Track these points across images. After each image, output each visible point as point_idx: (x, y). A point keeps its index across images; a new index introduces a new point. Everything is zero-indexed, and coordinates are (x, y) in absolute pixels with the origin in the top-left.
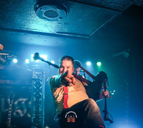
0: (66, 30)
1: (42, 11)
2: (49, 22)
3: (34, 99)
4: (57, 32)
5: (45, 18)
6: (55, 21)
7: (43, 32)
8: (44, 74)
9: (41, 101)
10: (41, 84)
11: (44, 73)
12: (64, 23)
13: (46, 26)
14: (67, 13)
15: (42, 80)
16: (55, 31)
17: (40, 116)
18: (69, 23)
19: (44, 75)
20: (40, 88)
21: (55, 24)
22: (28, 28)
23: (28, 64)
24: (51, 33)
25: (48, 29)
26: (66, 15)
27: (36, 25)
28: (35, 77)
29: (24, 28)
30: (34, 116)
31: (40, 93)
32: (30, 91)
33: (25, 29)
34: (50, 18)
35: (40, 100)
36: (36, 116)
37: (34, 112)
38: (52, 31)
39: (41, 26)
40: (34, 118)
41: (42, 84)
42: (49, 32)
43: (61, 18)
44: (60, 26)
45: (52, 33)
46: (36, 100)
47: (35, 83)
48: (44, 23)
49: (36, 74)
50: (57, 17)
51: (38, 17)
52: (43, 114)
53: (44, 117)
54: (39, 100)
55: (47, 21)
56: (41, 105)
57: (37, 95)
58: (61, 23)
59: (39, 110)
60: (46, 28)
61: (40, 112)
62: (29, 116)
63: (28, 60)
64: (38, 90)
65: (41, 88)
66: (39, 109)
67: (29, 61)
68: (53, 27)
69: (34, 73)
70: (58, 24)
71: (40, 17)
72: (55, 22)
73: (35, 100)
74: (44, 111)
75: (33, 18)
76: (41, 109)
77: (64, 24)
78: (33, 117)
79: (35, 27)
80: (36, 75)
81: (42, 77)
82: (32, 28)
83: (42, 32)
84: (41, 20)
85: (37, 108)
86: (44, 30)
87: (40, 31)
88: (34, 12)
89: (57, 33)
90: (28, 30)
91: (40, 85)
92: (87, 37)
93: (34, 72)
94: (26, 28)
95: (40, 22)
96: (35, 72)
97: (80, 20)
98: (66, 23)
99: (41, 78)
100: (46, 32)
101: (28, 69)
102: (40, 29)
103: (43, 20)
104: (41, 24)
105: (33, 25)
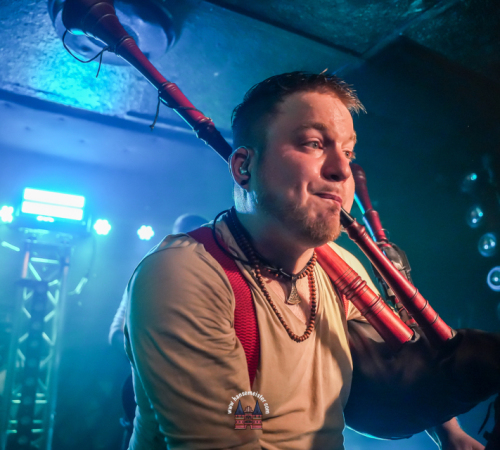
3: (20, 358)
4: (130, 113)
5: (86, 48)
7: (77, 106)
8: (68, 265)
9: (46, 368)
10: (51, 302)
11: (67, 261)
13: (89, 83)
15: (55, 287)
16: (121, 108)
17: (38, 426)
19: (66, 269)
20: (47, 319)
21: (123, 80)
22: (18, 85)
23: (8, 225)
24: (107, 113)
25: (98, 98)
26: (168, 49)
27: (51, 76)
28: (30, 273)
29: (4, 83)
30: (12, 426)
31: (44, 334)
33: (9, 88)
35: (42, 364)
36: (20, 428)
38: (110, 106)
39: (71, 81)
40: (11, 435)
41: (55, 301)
42: (97, 111)
44: (142, 90)
45: (112, 114)
46: (26, 363)
49: (35, 265)
51: (62, 45)
52: (49, 418)
54: (38, 363)
55: (95, 64)
56: (45, 384)
57: (34, 344)
59: (34, 403)
60: (89, 91)
61: (37, 410)
63: (11, 209)
64: (36, 326)
65: (51, 320)
66: (34, 398)
68: (116, 92)
69: (30, 258)
70: (133, 80)
73: (23, 365)
74: (54, 405)
75: (42, 44)
76: (43, 399)
78: (9, 431)
79: (48, 79)
80: (37, 266)
82: (34, 86)
83: (73, 105)
86: (79, 100)
87: (67, 103)
89: (127, 117)
91: (48, 307)
93: (27, 254)
94: (13, 81)
96: (32, 255)
97: (216, 74)
99: (52, 280)
100: (89, 108)
101: (4, 244)
102: (65, 93)
104: (71, 72)
105: (42, 73)
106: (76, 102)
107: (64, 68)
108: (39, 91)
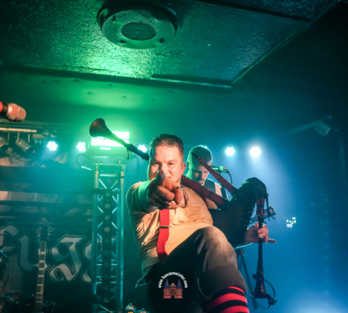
0: (174, 70)
1: (116, 24)
2: (134, 50)
3: (99, 238)
4: (153, 76)
5: (122, 41)
6: (147, 48)
7: (119, 75)
8: (122, 177)
9: (115, 243)
10: (114, 202)
11: (122, 174)
12: (171, 53)
13: (126, 60)
14: (176, 29)
15: (116, 192)
16: (148, 73)
17: (114, 280)
18: (181, 51)
19: (122, 180)
20: (113, 212)
21: (147, 56)
22: (82, 67)
23: (83, 154)
24: (138, 77)
25: (132, 69)
26: (175, 34)
27: (102, 59)
28: (100, 184)
29: (74, 68)
30: (98, 280)
31: (113, 223)
32: (89, 220)
33: (76, 70)
34: (136, 42)
35: (113, 239)
36: (103, 280)
37: (98, 270)
38: (141, 73)
39: (115, 61)
40: (98, 285)
41: (117, 201)
42: (133, 76)
43: (161, 41)
44: (160, 60)
45: (142, 77)
46: (103, 241)
47: (100, 199)
48: (122, 54)
49: (102, 178)
50: (153, 39)
51: (107, 40)
52: (120, 274)
53: (122, 282)
54: (111, 240)
55: (128, 50)
56: (115, 253)
57: (107, 229)
58: (163, 53)
59: (110, 266)
60: (126, 65)
61: (112, 269)
62: (87, 279)
63: (84, 144)
64: (107, 218)
65: (116, 212)
66: (110, 262)
67: (86, 146)
68: (144, 64)
69: (99, 175)
70: (154, 56)
71: (112, 38)
72: (147, 50)
73: (101, 242)
74: (122, 267)
75: (95, 41)
76: (115, 263)
77: (169, 54)
78: (97, 283)
79: (100, 62)
80: (104, 179)
81: (118, 185)
82: (92, 67)
83: (117, 75)
84: (115, 46)
85: (107, 259)
86: (120, 71)
87: (113, 74)
88: (97, 27)
89: (151, 78)
90: (84, 71)
91: (113, 205)
92: (226, 86)
93: (97, 172)
94: (79, 66)
95: (112, 51)
96: (100, 173)
97: (209, 45)
98: (175, 52)
99: (114, 188)
100: (127, 76)
101: (83, 167)
102: (112, 69)
103: (118, 47)
104: (114, 55)
105: (95, 58)
106: (119, 73)
107: (109, 54)
108: (95, 69)
